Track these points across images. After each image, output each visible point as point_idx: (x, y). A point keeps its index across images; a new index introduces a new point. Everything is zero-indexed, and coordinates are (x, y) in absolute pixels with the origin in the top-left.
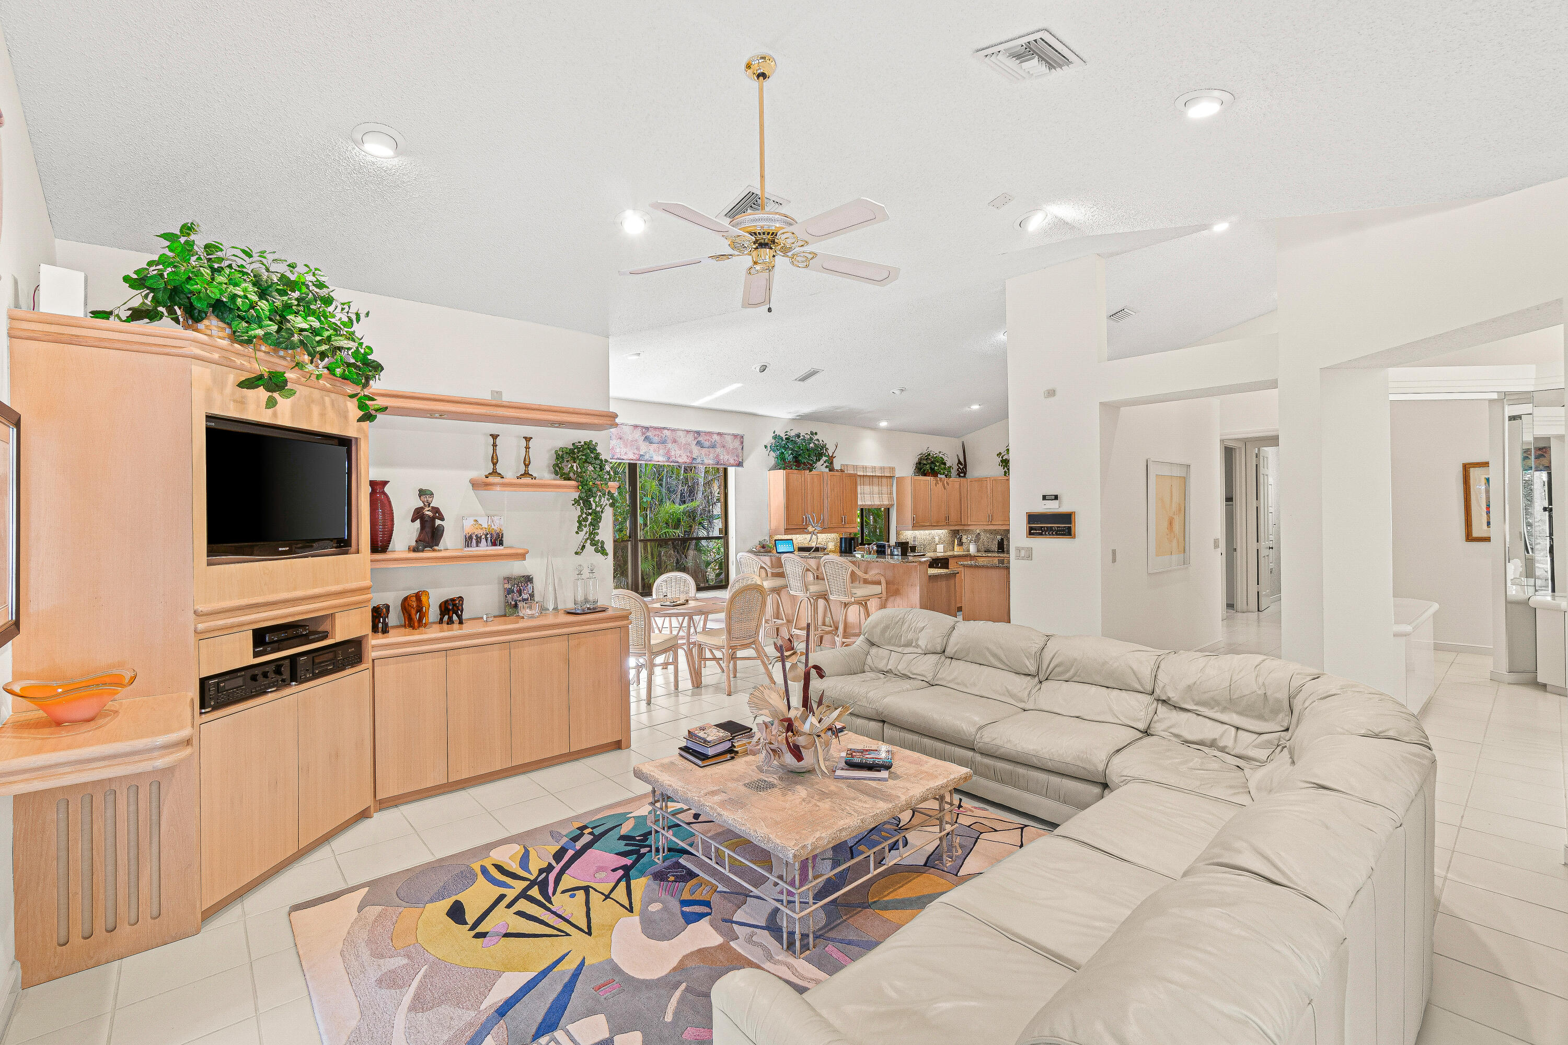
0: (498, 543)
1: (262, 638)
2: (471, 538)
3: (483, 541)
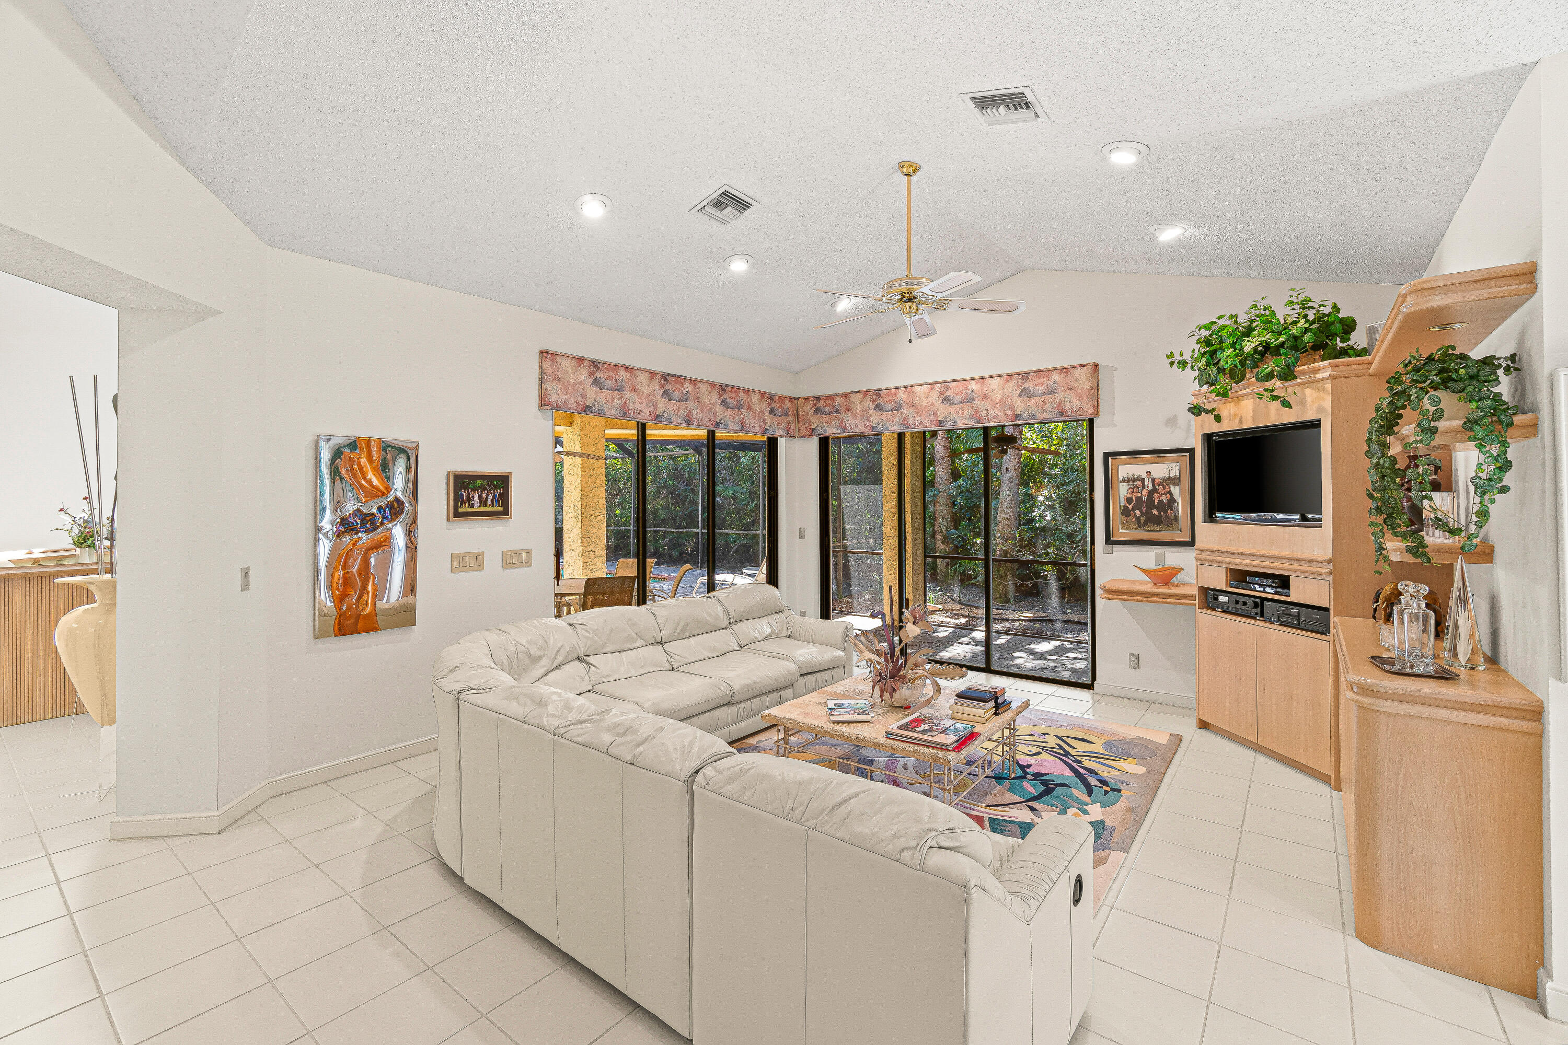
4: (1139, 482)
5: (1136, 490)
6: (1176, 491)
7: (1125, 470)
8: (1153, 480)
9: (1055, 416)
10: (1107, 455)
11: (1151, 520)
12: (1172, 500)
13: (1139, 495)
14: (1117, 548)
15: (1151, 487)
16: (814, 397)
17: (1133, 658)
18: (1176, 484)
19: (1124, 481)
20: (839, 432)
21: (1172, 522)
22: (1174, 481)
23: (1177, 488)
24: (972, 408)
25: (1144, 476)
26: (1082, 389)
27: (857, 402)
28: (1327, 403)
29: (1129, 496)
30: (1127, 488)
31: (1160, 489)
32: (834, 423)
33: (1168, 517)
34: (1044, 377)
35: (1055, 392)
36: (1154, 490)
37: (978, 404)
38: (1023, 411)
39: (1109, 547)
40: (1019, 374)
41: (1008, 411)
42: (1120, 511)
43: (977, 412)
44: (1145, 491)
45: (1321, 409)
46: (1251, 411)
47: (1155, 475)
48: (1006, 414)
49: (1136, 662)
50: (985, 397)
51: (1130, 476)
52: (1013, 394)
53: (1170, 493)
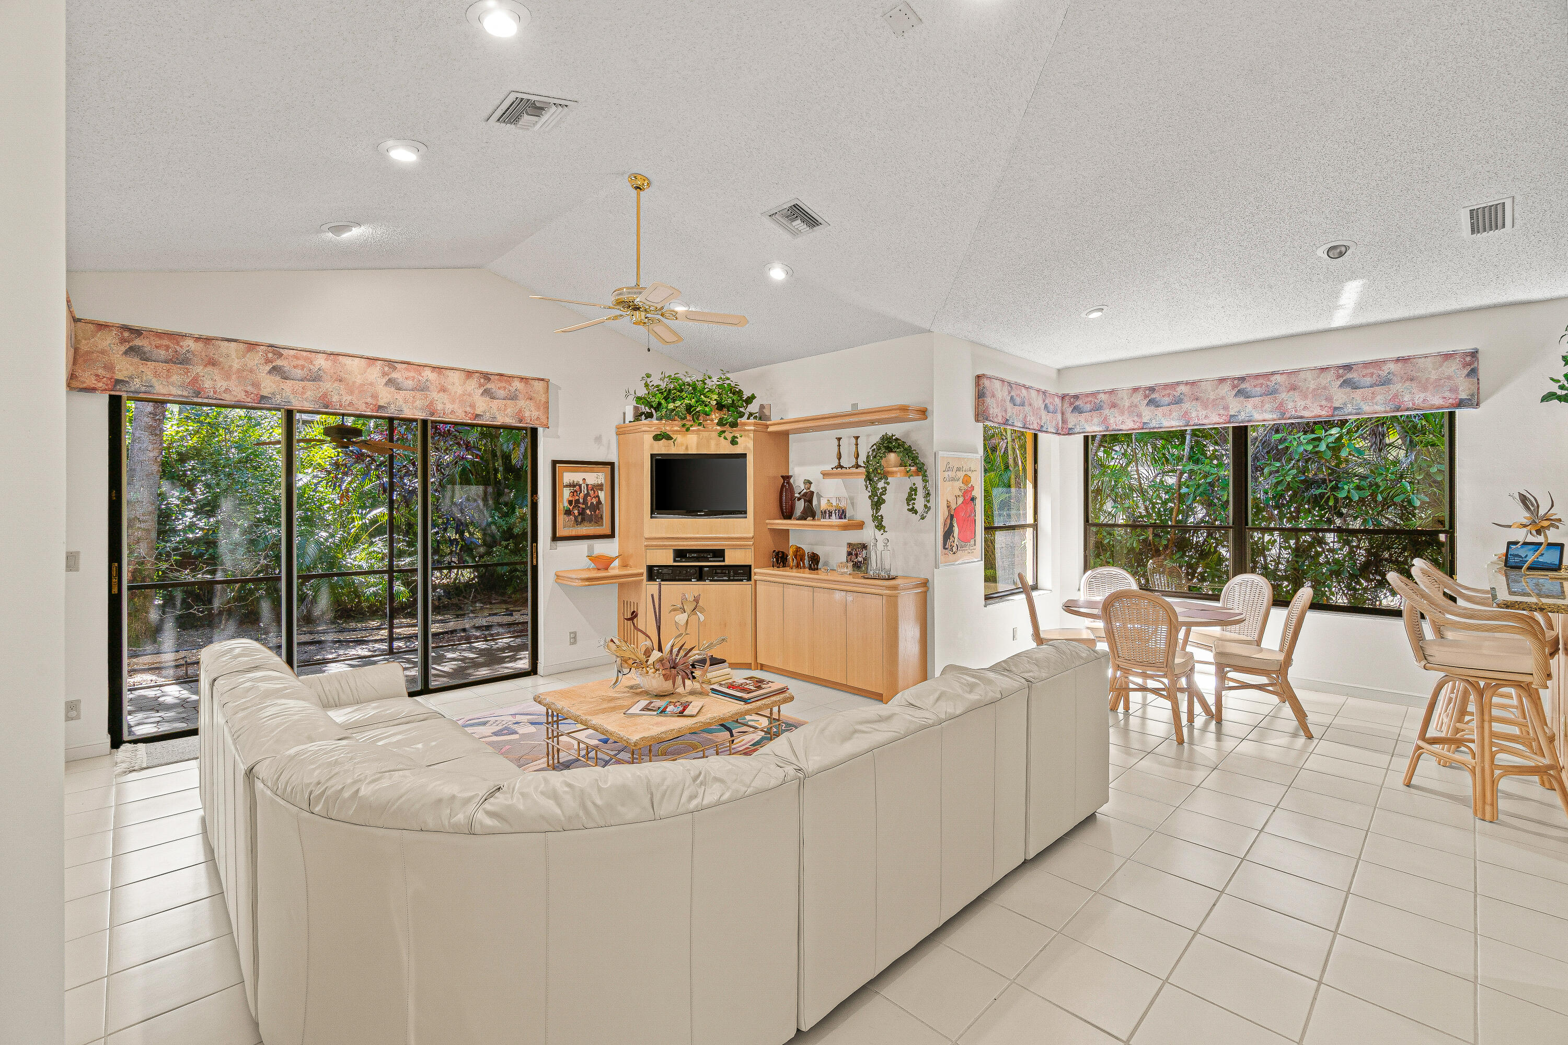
0: (843, 517)
1: (680, 554)
2: (825, 512)
3: (834, 515)
4: (577, 487)
5: (575, 494)
6: (602, 495)
7: (569, 477)
8: (587, 485)
9: (514, 421)
10: (555, 463)
11: (582, 518)
12: (599, 502)
13: (577, 498)
14: (559, 543)
15: (586, 492)
16: (125, 328)
17: (572, 635)
18: (602, 490)
19: (567, 486)
20: (185, 394)
21: (598, 520)
22: (600, 487)
23: (603, 492)
24: (426, 398)
25: (581, 482)
26: (540, 400)
27: (232, 355)
28: (751, 445)
29: (571, 499)
30: (569, 492)
31: (591, 493)
32: (175, 378)
33: (596, 516)
34: (507, 381)
35: (516, 399)
36: (588, 495)
37: (435, 395)
38: (484, 412)
39: (554, 544)
40: (481, 373)
41: (468, 409)
42: (563, 512)
43: (431, 403)
44: (582, 495)
45: (746, 448)
46: (695, 443)
47: (588, 482)
48: (466, 412)
49: (574, 639)
50: (443, 390)
51: (571, 482)
52: (474, 392)
53: (598, 497)
